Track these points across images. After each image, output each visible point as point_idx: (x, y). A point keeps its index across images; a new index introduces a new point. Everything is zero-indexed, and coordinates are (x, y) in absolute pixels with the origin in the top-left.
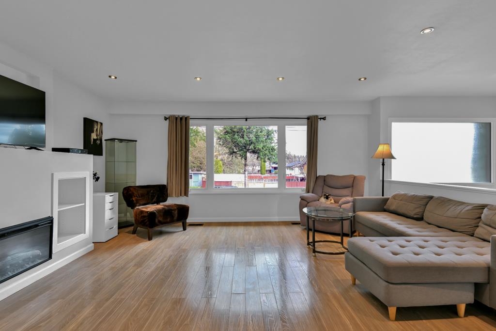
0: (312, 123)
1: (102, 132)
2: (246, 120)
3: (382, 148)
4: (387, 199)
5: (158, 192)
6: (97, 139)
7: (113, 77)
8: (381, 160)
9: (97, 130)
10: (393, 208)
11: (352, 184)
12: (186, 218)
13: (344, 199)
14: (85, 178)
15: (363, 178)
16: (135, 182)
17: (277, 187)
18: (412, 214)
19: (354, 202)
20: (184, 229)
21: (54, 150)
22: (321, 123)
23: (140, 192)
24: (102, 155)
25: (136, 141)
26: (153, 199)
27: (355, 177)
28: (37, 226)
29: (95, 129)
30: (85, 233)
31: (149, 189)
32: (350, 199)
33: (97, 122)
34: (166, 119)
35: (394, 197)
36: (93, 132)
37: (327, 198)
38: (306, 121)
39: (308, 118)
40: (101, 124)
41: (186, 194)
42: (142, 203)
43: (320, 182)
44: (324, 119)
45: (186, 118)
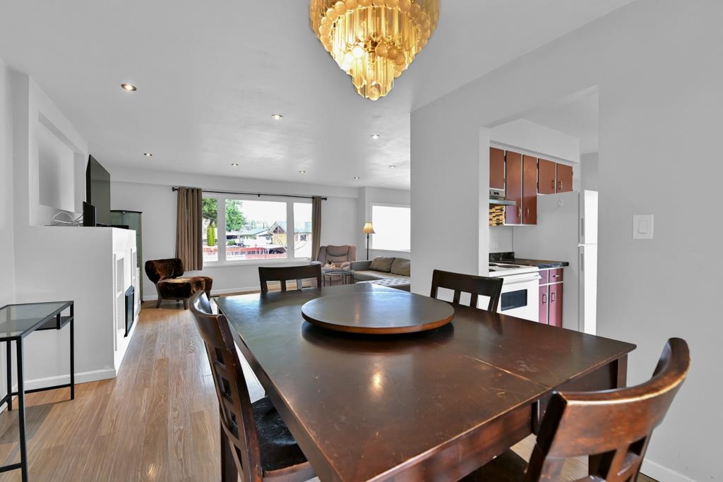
0: (317, 202)
2: (259, 196)
3: (367, 226)
4: (371, 262)
5: (175, 266)
7: (148, 155)
8: (366, 235)
10: (375, 267)
11: (347, 252)
12: (211, 289)
13: (344, 264)
15: (354, 248)
17: (287, 257)
18: (385, 269)
19: (351, 265)
22: (323, 202)
23: (160, 266)
25: (141, 213)
26: (171, 273)
27: (349, 247)
32: (349, 263)
34: (174, 189)
35: (375, 260)
37: (330, 263)
38: (311, 199)
39: (313, 198)
41: (200, 267)
42: (162, 277)
43: (324, 252)
44: (325, 199)
45: (199, 191)
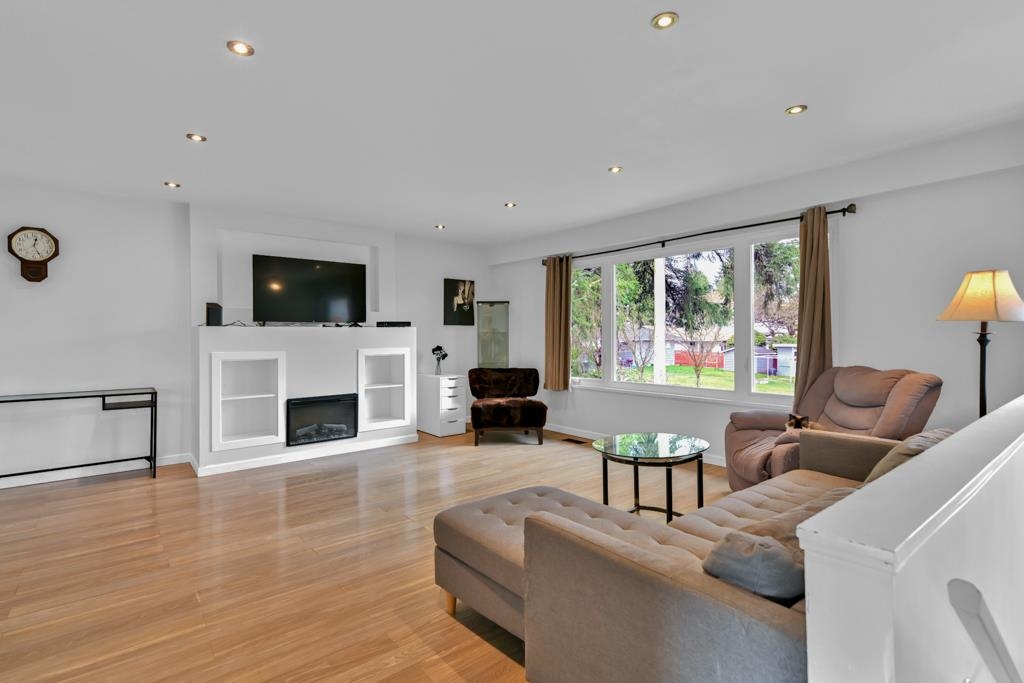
1: (473, 294)
2: (663, 246)
6: (464, 304)
9: (464, 292)
11: (885, 396)
12: (543, 424)
14: (403, 355)
16: (507, 363)
17: (733, 389)
20: (541, 443)
21: (380, 324)
23: (495, 376)
24: (473, 324)
25: (508, 302)
28: (339, 400)
29: (460, 291)
30: (404, 418)
31: (510, 374)
33: (464, 282)
34: (544, 263)
36: (457, 295)
37: (798, 425)
38: (798, 222)
39: (802, 217)
40: (472, 283)
42: (494, 393)
43: (823, 386)
44: (850, 209)
45: (567, 258)
